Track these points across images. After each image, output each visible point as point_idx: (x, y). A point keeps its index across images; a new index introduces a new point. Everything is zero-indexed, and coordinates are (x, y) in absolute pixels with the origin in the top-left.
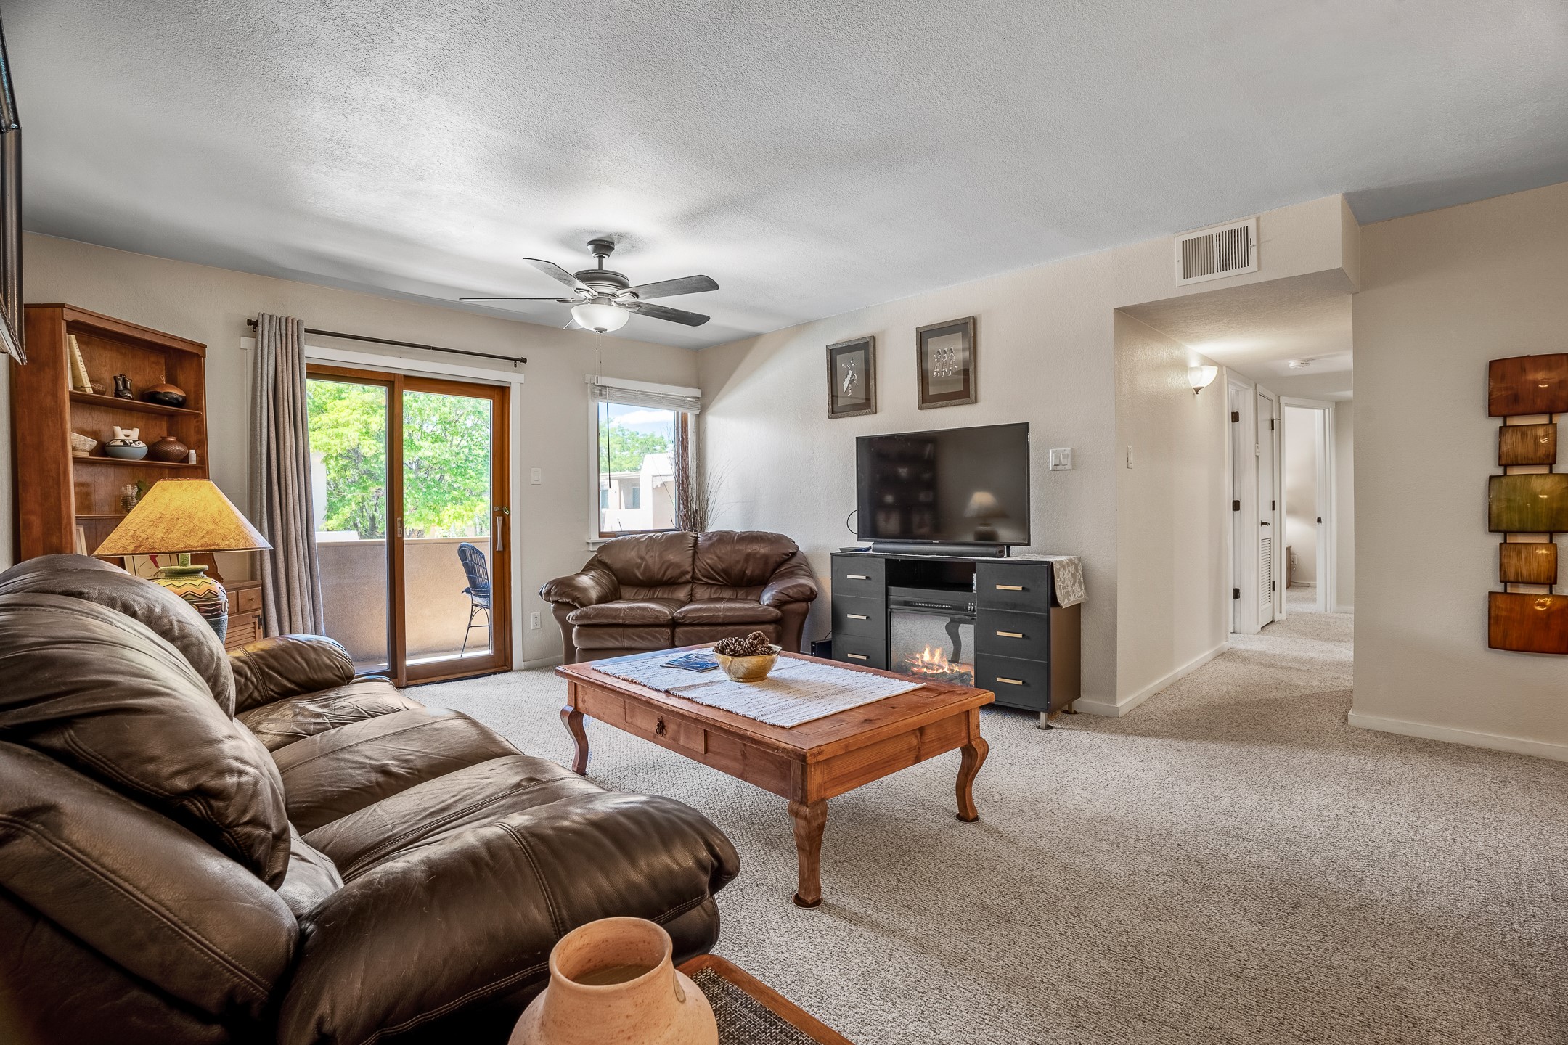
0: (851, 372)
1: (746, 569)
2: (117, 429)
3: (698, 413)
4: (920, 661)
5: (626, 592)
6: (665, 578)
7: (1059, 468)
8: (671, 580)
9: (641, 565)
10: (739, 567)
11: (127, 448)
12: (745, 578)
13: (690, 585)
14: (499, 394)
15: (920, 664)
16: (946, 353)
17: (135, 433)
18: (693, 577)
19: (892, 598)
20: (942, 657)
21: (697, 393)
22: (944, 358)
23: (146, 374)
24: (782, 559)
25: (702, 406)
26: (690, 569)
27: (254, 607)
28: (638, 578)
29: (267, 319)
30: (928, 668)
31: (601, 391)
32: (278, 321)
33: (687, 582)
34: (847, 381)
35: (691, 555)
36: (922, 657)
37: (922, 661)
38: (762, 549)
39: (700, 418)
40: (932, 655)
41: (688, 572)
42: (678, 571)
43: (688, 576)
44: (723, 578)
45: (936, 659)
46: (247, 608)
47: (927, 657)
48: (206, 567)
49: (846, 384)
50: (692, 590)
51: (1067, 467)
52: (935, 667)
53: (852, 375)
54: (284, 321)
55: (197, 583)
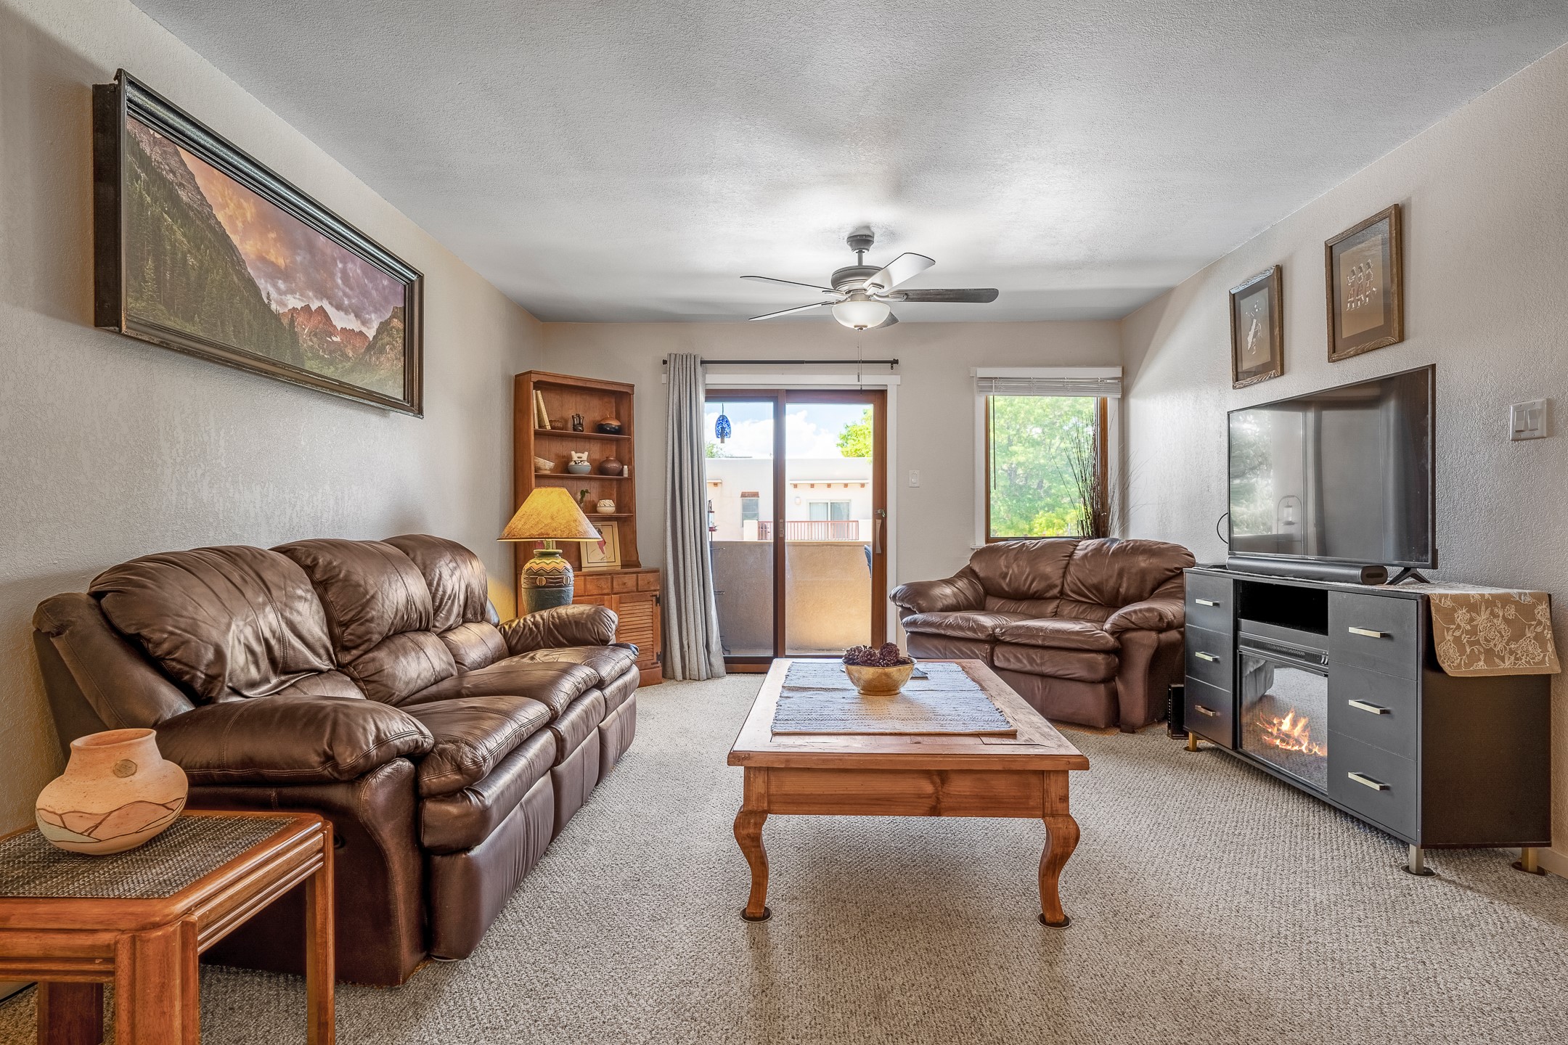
0: (1255, 321)
1: (1120, 586)
2: (573, 453)
3: (1120, 397)
4: (1276, 729)
5: (993, 603)
6: (1031, 591)
7: (1523, 435)
8: (1037, 595)
9: (1007, 574)
10: (1112, 583)
11: (576, 467)
12: (1120, 598)
13: (1058, 601)
14: (879, 396)
15: (1275, 732)
16: (1361, 271)
17: (585, 456)
18: (1062, 592)
19: (1242, 634)
20: (1304, 731)
21: (1117, 372)
22: (1360, 278)
23: (592, 412)
24: (1164, 576)
25: (1124, 387)
26: (1058, 582)
27: (652, 588)
28: (1003, 589)
29: (673, 357)
30: (1283, 741)
31: (990, 384)
32: (681, 357)
33: (1054, 598)
34: (1251, 334)
35: (1064, 566)
36: (1281, 723)
37: (1278, 730)
38: (1143, 562)
39: (1123, 401)
40: (1294, 723)
41: (1055, 586)
42: (1043, 585)
43: (1056, 591)
44: (1096, 596)
45: (1297, 732)
46: (646, 588)
47: (1286, 725)
48: (561, 551)
49: (1250, 339)
50: (1058, 607)
51: (1537, 434)
52: (1291, 742)
53: (1257, 325)
54: (684, 357)
55: (548, 562)
